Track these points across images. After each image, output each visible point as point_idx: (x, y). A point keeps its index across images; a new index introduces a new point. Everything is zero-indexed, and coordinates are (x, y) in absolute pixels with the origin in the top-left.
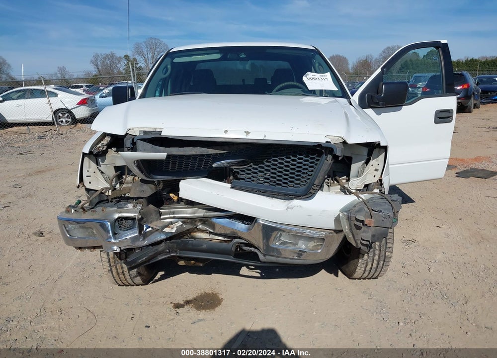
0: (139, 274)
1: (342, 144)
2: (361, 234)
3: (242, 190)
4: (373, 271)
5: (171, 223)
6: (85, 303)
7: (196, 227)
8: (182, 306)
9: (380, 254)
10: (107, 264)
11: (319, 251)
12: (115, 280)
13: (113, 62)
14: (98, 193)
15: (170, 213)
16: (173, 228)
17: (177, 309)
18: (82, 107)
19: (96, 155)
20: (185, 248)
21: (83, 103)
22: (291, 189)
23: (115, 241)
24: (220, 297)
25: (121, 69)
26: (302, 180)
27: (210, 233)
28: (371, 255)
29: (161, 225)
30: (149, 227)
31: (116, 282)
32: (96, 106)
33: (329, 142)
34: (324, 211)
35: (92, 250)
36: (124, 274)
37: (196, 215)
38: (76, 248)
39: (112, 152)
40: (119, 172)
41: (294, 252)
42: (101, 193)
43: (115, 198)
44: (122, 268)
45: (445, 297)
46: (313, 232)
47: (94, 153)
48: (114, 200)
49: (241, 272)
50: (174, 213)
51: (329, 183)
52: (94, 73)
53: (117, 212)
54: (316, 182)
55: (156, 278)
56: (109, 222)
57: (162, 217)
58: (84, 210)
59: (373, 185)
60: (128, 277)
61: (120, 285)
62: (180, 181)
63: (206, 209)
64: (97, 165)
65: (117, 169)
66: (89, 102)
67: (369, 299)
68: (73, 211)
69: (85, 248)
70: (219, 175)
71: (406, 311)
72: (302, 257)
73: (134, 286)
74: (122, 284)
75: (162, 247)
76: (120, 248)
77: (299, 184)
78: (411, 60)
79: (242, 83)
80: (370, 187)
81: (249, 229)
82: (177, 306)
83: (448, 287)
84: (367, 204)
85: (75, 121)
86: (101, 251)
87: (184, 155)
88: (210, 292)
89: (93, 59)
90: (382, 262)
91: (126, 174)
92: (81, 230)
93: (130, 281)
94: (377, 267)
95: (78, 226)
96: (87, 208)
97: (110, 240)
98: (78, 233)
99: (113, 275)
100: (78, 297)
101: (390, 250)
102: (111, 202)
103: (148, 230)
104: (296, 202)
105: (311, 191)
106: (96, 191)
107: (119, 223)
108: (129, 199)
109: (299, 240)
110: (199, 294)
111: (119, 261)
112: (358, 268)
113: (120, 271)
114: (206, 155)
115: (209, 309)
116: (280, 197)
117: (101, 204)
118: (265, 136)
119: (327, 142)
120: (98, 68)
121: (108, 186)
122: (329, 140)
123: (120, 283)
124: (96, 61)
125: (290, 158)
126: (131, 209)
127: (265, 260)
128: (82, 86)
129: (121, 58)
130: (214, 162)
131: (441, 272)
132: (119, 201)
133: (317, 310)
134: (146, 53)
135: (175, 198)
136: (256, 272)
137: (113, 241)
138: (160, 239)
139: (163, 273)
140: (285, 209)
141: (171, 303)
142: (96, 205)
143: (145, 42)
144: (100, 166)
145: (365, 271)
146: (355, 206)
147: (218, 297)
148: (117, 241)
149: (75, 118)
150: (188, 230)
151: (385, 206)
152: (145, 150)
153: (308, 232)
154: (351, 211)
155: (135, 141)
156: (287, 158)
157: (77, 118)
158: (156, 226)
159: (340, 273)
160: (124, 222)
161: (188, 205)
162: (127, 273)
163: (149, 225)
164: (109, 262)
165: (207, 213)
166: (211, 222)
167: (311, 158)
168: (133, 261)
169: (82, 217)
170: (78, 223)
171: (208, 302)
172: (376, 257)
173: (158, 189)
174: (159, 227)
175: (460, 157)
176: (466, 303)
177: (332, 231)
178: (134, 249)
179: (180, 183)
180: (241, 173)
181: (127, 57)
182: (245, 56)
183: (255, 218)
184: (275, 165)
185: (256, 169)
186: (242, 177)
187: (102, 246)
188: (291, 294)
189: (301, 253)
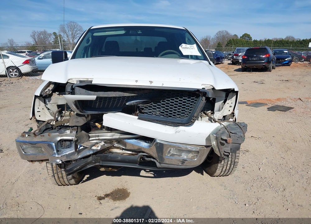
0: (73, 177)
1: (212, 89)
2: (224, 148)
3: (146, 120)
4: (227, 171)
5: (97, 143)
6: (35, 198)
7: (113, 146)
8: (103, 198)
9: (231, 160)
10: (51, 172)
11: (196, 159)
12: (56, 182)
13: (45, 36)
14: (45, 123)
15: (96, 136)
16: (98, 147)
17: (100, 201)
18: (26, 65)
19: (44, 98)
20: (106, 159)
21: (26, 62)
22: (178, 120)
23: (58, 156)
24: (129, 191)
25: (51, 42)
26: (186, 113)
27: (123, 149)
28: (226, 161)
29: (90, 144)
30: (81, 146)
31: (57, 183)
32: (36, 65)
33: (204, 88)
34: (199, 134)
35: (41, 162)
36: (63, 178)
37: (114, 137)
38: (29, 161)
39: (55, 95)
40: (60, 109)
41: (179, 160)
42: (48, 123)
43: (57, 127)
44: (62, 174)
45: (271, 186)
46: (192, 147)
47: (43, 96)
48: (57, 128)
49: (141, 174)
50: (98, 136)
51: (201, 115)
52: (33, 43)
53: (59, 136)
54: (195, 115)
55: (84, 179)
56: (54, 143)
57: (90, 139)
58: (35, 135)
59: (228, 116)
60: (66, 180)
61: (59, 185)
62: (103, 115)
63: (121, 133)
64: (45, 104)
65: (59, 106)
66: (30, 62)
67: (225, 189)
68: (27, 135)
69: (35, 161)
70: (130, 111)
71: (249, 196)
72: (184, 164)
73: (69, 185)
74: (61, 185)
75: (90, 159)
76: (62, 161)
77: (184, 116)
78: (233, 39)
79: (136, 51)
80: (226, 117)
81: (150, 146)
82: (100, 198)
83: (273, 180)
84: (227, 129)
85: (21, 75)
86: (47, 163)
87: (107, 97)
88: (121, 188)
89: (32, 34)
90: (233, 166)
91: (65, 110)
92: (33, 148)
93: (67, 183)
94: (230, 169)
95: (30, 146)
96: (37, 133)
97: (54, 155)
98: (31, 151)
99: (55, 179)
100: (30, 194)
101: (238, 158)
102: (55, 129)
103: (81, 148)
104: (181, 128)
105: (192, 120)
106: (44, 122)
107: (60, 144)
108: (67, 127)
109: (182, 153)
110: (114, 189)
111: (60, 169)
112: (218, 169)
113: (60, 176)
114: (123, 97)
115: (121, 199)
116: (171, 125)
117: (47, 131)
118: (163, 84)
119: (203, 88)
120: (35, 40)
121: (53, 118)
122: (204, 87)
123: (60, 184)
124: (34, 35)
125: (178, 99)
126: (69, 134)
127: (161, 167)
128: (25, 52)
129: (50, 34)
130: (127, 101)
131: (267, 170)
132: (60, 129)
133: (193, 198)
134: (67, 31)
135: (99, 126)
136: (151, 174)
137: (57, 156)
138: (89, 154)
139: (88, 176)
140: (174, 132)
141: (96, 196)
142: (44, 131)
143: (67, 25)
144: (47, 104)
145: (222, 171)
146: (220, 130)
147: (127, 191)
148: (60, 156)
149: (21, 72)
150: (108, 148)
151: (238, 129)
152: (80, 93)
153: (189, 148)
154: (218, 134)
155: (73, 87)
156: (176, 99)
157: (22, 72)
158: (87, 145)
159: (204, 172)
160: (64, 142)
161: (108, 130)
162: (65, 177)
163: (82, 145)
164: (53, 170)
165: (121, 136)
166: (124, 142)
167: (192, 99)
168: (71, 169)
169: (34, 140)
170: (31, 144)
171: (121, 195)
172: (229, 163)
173: (87, 120)
174: (88, 146)
175: (269, 98)
176: (285, 190)
177: (204, 147)
178: (71, 161)
179: (104, 116)
180: (145, 109)
181: (55, 34)
182: (141, 33)
183: (154, 139)
184: (168, 104)
185: (156, 106)
186: (146, 111)
187: (48, 159)
188: (175, 188)
189: (184, 161)
